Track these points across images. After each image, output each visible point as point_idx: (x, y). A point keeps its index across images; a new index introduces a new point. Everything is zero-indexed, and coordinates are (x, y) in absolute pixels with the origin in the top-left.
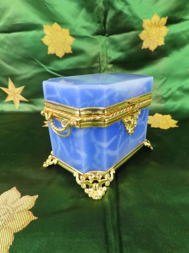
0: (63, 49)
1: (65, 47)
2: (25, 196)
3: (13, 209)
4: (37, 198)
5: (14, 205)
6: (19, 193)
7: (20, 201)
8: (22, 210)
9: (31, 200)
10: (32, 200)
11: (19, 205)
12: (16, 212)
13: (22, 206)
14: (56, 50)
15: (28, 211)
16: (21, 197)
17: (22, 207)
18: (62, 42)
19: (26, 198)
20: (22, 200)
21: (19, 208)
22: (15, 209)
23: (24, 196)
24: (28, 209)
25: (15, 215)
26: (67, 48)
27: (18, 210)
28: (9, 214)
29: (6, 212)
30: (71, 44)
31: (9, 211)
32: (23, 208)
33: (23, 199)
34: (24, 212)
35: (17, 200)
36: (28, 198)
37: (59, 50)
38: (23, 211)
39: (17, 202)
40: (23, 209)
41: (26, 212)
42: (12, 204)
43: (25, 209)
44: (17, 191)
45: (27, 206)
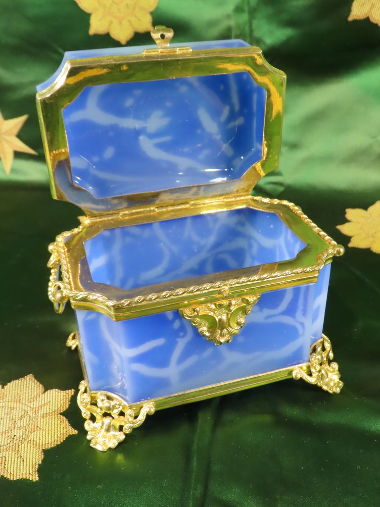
0: (129, 21)
1: (136, 17)
2: (51, 390)
3: (34, 410)
4: (72, 394)
5: (35, 403)
6: (41, 385)
7: (43, 398)
8: (49, 413)
9: (62, 397)
10: (64, 398)
11: (43, 403)
12: (39, 415)
13: (48, 406)
14: (111, 23)
15: (59, 415)
16: (45, 392)
17: (48, 408)
18: (127, 5)
19: (54, 393)
20: (46, 396)
21: (43, 408)
22: (37, 409)
23: (49, 391)
24: (59, 412)
25: (39, 419)
26: (140, 20)
27: (42, 411)
28: (28, 417)
29: (23, 414)
30: (152, 9)
31: (27, 413)
32: (51, 410)
33: (49, 394)
34: (53, 417)
35: (38, 396)
36: (57, 393)
37: (120, 23)
38: (50, 415)
39: (38, 399)
40: (51, 412)
41: (56, 416)
42: (31, 402)
43: (54, 411)
44: (36, 381)
45: (56, 406)
